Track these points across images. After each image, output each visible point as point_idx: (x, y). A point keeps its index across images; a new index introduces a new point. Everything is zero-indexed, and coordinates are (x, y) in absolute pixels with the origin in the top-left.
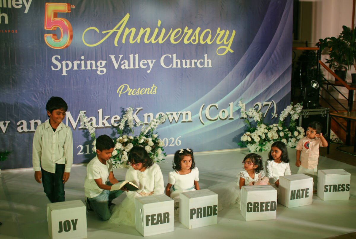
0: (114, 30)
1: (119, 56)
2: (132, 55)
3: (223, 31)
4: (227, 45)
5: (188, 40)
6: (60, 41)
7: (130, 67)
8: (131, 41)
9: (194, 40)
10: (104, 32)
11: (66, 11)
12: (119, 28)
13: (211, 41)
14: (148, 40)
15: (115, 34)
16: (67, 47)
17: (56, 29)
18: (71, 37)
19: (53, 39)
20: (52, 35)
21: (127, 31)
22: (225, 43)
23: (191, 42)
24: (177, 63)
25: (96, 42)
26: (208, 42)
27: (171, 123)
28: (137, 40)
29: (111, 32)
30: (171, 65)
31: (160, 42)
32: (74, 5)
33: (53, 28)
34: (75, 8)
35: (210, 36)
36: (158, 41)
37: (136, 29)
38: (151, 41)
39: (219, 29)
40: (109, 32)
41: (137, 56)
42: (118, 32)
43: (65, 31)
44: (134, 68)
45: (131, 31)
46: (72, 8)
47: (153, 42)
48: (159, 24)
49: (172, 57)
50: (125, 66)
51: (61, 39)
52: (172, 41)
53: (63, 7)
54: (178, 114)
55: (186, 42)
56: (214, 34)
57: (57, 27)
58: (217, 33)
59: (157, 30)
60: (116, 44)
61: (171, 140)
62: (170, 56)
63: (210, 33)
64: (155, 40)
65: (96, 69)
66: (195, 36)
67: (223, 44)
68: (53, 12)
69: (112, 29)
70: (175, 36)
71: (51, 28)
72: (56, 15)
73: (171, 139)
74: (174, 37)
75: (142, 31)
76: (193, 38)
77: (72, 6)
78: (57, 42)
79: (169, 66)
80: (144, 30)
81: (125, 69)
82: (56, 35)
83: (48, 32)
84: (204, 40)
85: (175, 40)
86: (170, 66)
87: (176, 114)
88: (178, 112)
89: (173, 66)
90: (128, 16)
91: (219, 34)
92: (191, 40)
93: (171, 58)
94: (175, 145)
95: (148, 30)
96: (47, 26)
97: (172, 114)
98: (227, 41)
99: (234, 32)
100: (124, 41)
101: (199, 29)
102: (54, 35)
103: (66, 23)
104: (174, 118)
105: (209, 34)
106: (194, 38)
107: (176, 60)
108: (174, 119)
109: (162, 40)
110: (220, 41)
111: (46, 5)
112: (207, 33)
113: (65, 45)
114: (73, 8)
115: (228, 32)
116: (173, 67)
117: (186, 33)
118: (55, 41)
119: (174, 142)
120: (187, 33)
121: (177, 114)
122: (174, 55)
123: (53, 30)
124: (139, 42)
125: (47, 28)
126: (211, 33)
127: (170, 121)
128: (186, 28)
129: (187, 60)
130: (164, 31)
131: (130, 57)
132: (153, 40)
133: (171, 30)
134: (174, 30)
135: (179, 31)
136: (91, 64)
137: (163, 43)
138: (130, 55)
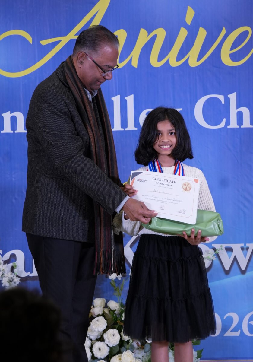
2: (119, 96)
10: (44, 42)
14: (160, 59)
24: (240, 116)
25: (26, 67)
27: (227, 273)
28: (131, 60)
29: (64, 40)
30: (224, 120)
31: (193, 63)
36: (187, 60)
37: (127, 31)
38: (168, 61)
40: (58, 42)
41: (130, 99)
44: (123, 129)
47: (174, 63)
48: (190, 15)
49: (227, 100)
52: (226, 59)
54: (247, 249)
59: (183, 33)
61: (231, 320)
62: (221, 98)
64: (178, 59)
69: (66, 34)
70: (233, 47)
73: (227, 317)
74: (231, 49)
75: (143, 37)
79: (217, 125)
80: (149, 35)
85: (234, 57)
86: (222, 125)
87: (242, 249)
88: (248, 245)
89: (228, 123)
93: (223, 103)
94: (242, 333)
95: (161, 34)
97: (229, 250)
104: (235, 259)
107: (237, 108)
108: (235, 263)
109: (199, 59)
116: (228, 127)
119: (239, 327)
121: (245, 251)
122: (233, 97)
124: (135, 64)
127: (224, 268)
130: (202, 34)
131: (113, 101)
132: (172, 59)
133: (224, 32)
134: (232, 32)
135: (246, 33)
136: (14, 120)
137: (200, 65)
138: (113, 96)
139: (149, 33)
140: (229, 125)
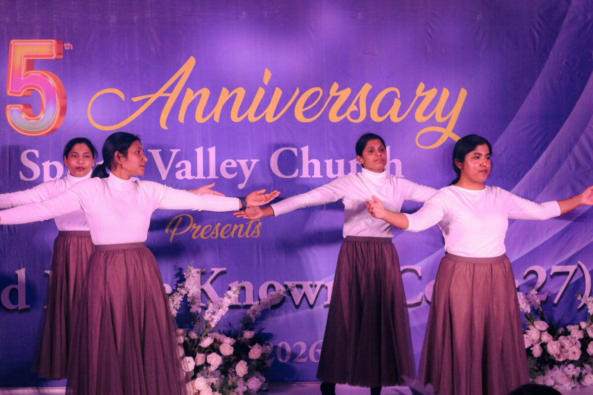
0: (160, 93)
1: (171, 150)
2: (202, 148)
3: (433, 92)
4: (445, 125)
5: (339, 113)
6: (38, 119)
7: (196, 176)
8: (199, 118)
9: (356, 115)
10: (135, 100)
11: (53, 55)
12: (170, 90)
13: (399, 115)
14: (239, 115)
15: (162, 101)
16: (53, 131)
17: (29, 93)
18: (63, 111)
19: (24, 116)
20: (22, 106)
21: (190, 96)
22: (439, 119)
23: (346, 117)
24: (311, 166)
25: (119, 122)
26: (391, 117)
27: (297, 307)
28: (213, 115)
29: (154, 97)
30: (297, 171)
31: (270, 119)
32: (70, 44)
33: (25, 92)
34: (72, 48)
35: (397, 103)
36: (265, 116)
37: (210, 90)
38: (247, 117)
39: (422, 86)
40: (147, 100)
41: (212, 151)
42: (168, 98)
43: (50, 98)
44: (205, 178)
45: (200, 96)
46: (66, 48)
47: (252, 119)
48: (267, 77)
49: (300, 153)
50: (183, 174)
51: (41, 116)
52: (299, 116)
53: (45, 48)
54: (316, 286)
55: (333, 117)
56: (408, 97)
57: (33, 90)
58: (416, 95)
59: (261, 93)
60: (163, 125)
61: (299, 347)
62: (295, 150)
63: (397, 97)
64: (256, 115)
66: (357, 104)
67: (432, 122)
68: (25, 58)
69: (155, 93)
70: (307, 104)
71: (20, 93)
72: (31, 64)
73: (296, 346)
74: (304, 107)
75: (225, 95)
76: (352, 108)
77: (65, 44)
78: (33, 121)
79: (291, 175)
81: (185, 179)
82: (31, 106)
83: (14, 101)
84: (381, 113)
85: (306, 114)
86: (295, 175)
87: (311, 286)
88: (316, 283)
89: (300, 173)
90: (191, 63)
91: (421, 99)
92: (347, 114)
93: (296, 155)
94: (309, 359)
95: (241, 92)
96: (11, 89)
97: (300, 287)
98: (443, 115)
99: (463, 94)
100: (181, 118)
101: (367, 88)
102: (27, 106)
103: (52, 81)
104: (305, 295)
105: (396, 99)
106: (355, 108)
107: (309, 160)
108: (304, 299)
109: (275, 116)
110: (426, 113)
111: (12, 45)
112: (391, 96)
113: (50, 127)
114: (69, 48)
115: (446, 93)
116: (301, 177)
117: (335, 99)
118: (28, 119)
119: (307, 354)
120: (338, 97)
121: (314, 288)
122: (305, 150)
123: (24, 96)
124: (217, 119)
125: (11, 92)
126: (399, 96)
127: (294, 302)
128: (335, 86)
129: (336, 161)
130: (278, 93)
131: (196, 153)
132: (251, 115)
133: (297, 92)
134: (304, 92)
135: (317, 93)
137: (276, 121)
138: (197, 148)
139: (230, 92)
140: (302, 175)
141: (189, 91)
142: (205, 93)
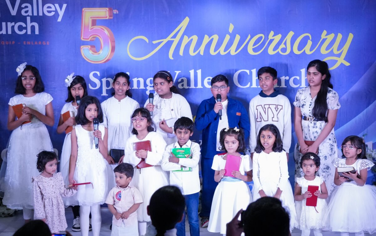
0: (169, 38)
1: (175, 72)
2: (193, 70)
3: (332, 36)
4: (338, 56)
5: (274, 50)
6: (99, 54)
7: (190, 86)
8: (192, 53)
9: (284, 50)
10: (154, 42)
11: (107, 17)
12: (174, 37)
13: (311, 50)
14: (215, 51)
15: (170, 43)
16: (108, 60)
17: (94, 39)
18: (113, 49)
19: (91, 52)
20: (89, 47)
21: (186, 40)
22: (336, 52)
23: (278, 52)
25: (145, 55)
26: (306, 51)
28: (200, 51)
29: (165, 41)
30: (249, 83)
31: (233, 53)
32: (117, 10)
33: (91, 39)
34: (118, 13)
35: (310, 43)
36: (230, 51)
37: (198, 36)
38: (219, 52)
39: (325, 32)
40: (162, 42)
41: (199, 72)
42: (173, 41)
43: (106, 42)
44: (195, 87)
45: (192, 40)
46: (114, 13)
47: (223, 53)
48: (231, 28)
49: (251, 73)
50: (183, 85)
51: (101, 52)
52: (250, 51)
53: (102, 13)
55: (271, 52)
56: (316, 39)
57: (96, 37)
58: (321, 38)
59: (228, 38)
60: (171, 57)
62: (248, 71)
63: (309, 39)
64: (225, 51)
65: (145, 88)
66: (285, 44)
67: (331, 54)
68: (91, 19)
69: (166, 38)
70: (254, 45)
71: (89, 39)
72: (94, 22)
75: (206, 39)
76: (282, 46)
77: (114, 10)
78: (96, 55)
79: (246, 86)
80: (209, 38)
81: (184, 88)
82: (95, 46)
83: (85, 43)
84: (299, 49)
85: (255, 50)
86: (248, 86)
89: (251, 85)
90: (187, 20)
91: (324, 40)
92: (279, 50)
93: (249, 74)
95: (216, 38)
96: (83, 37)
98: (338, 50)
99: (351, 36)
100: (181, 53)
101: (291, 34)
102: (93, 46)
103: (106, 32)
105: (309, 41)
106: (284, 46)
109: (236, 51)
110: (327, 49)
111: (83, 11)
112: (306, 39)
113: (106, 58)
114: (116, 13)
115: (340, 36)
116: (251, 87)
117: (272, 41)
118: (93, 54)
120: (273, 40)
122: (254, 71)
123: (91, 40)
124: (202, 53)
125: (83, 38)
126: (311, 39)
128: (272, 33)
130: (238, 38)
131: (190, 73)
132: (222, 50)
133: (249, 37)
134: (254, 36)
135: (261, 37)
136: (138, 82)
137: (236, 54)
138: (190, 70)
139: (210, 37)
141: (186, 37)
142: (195, 38)
